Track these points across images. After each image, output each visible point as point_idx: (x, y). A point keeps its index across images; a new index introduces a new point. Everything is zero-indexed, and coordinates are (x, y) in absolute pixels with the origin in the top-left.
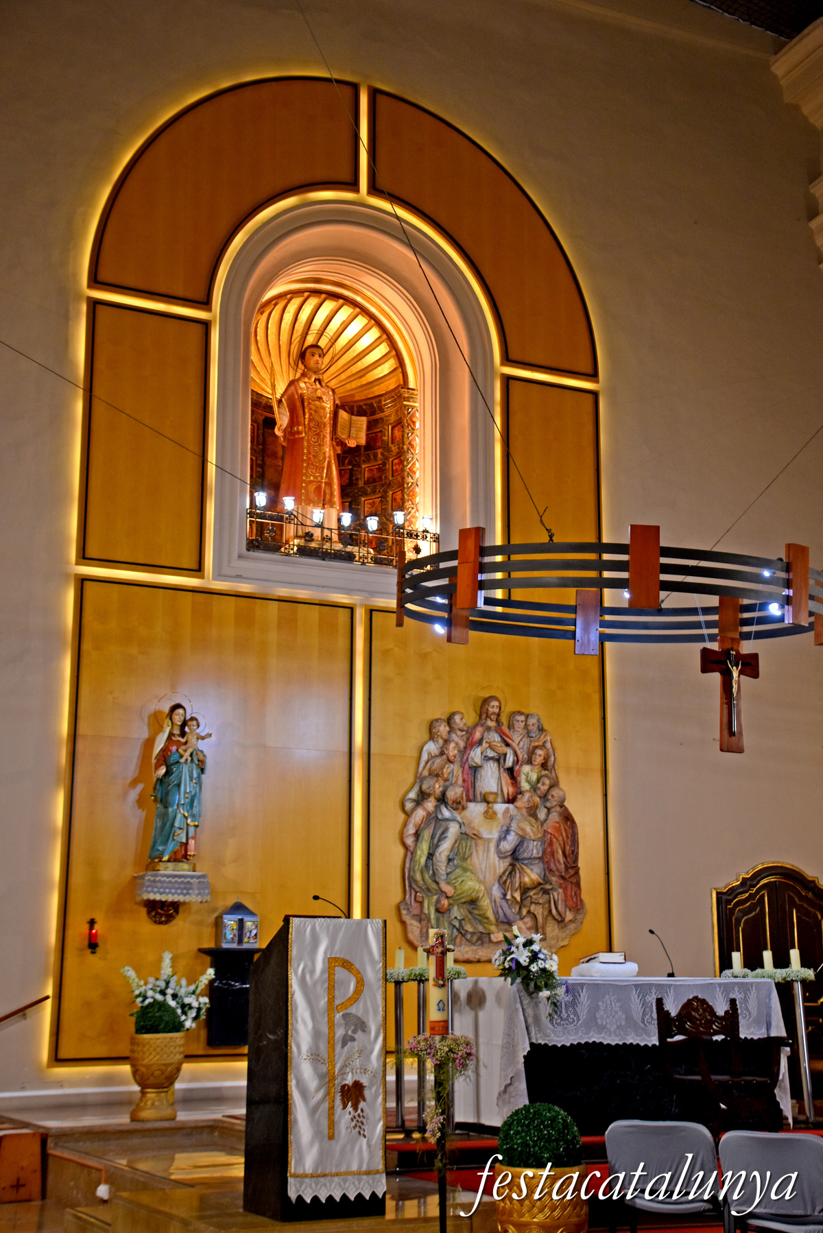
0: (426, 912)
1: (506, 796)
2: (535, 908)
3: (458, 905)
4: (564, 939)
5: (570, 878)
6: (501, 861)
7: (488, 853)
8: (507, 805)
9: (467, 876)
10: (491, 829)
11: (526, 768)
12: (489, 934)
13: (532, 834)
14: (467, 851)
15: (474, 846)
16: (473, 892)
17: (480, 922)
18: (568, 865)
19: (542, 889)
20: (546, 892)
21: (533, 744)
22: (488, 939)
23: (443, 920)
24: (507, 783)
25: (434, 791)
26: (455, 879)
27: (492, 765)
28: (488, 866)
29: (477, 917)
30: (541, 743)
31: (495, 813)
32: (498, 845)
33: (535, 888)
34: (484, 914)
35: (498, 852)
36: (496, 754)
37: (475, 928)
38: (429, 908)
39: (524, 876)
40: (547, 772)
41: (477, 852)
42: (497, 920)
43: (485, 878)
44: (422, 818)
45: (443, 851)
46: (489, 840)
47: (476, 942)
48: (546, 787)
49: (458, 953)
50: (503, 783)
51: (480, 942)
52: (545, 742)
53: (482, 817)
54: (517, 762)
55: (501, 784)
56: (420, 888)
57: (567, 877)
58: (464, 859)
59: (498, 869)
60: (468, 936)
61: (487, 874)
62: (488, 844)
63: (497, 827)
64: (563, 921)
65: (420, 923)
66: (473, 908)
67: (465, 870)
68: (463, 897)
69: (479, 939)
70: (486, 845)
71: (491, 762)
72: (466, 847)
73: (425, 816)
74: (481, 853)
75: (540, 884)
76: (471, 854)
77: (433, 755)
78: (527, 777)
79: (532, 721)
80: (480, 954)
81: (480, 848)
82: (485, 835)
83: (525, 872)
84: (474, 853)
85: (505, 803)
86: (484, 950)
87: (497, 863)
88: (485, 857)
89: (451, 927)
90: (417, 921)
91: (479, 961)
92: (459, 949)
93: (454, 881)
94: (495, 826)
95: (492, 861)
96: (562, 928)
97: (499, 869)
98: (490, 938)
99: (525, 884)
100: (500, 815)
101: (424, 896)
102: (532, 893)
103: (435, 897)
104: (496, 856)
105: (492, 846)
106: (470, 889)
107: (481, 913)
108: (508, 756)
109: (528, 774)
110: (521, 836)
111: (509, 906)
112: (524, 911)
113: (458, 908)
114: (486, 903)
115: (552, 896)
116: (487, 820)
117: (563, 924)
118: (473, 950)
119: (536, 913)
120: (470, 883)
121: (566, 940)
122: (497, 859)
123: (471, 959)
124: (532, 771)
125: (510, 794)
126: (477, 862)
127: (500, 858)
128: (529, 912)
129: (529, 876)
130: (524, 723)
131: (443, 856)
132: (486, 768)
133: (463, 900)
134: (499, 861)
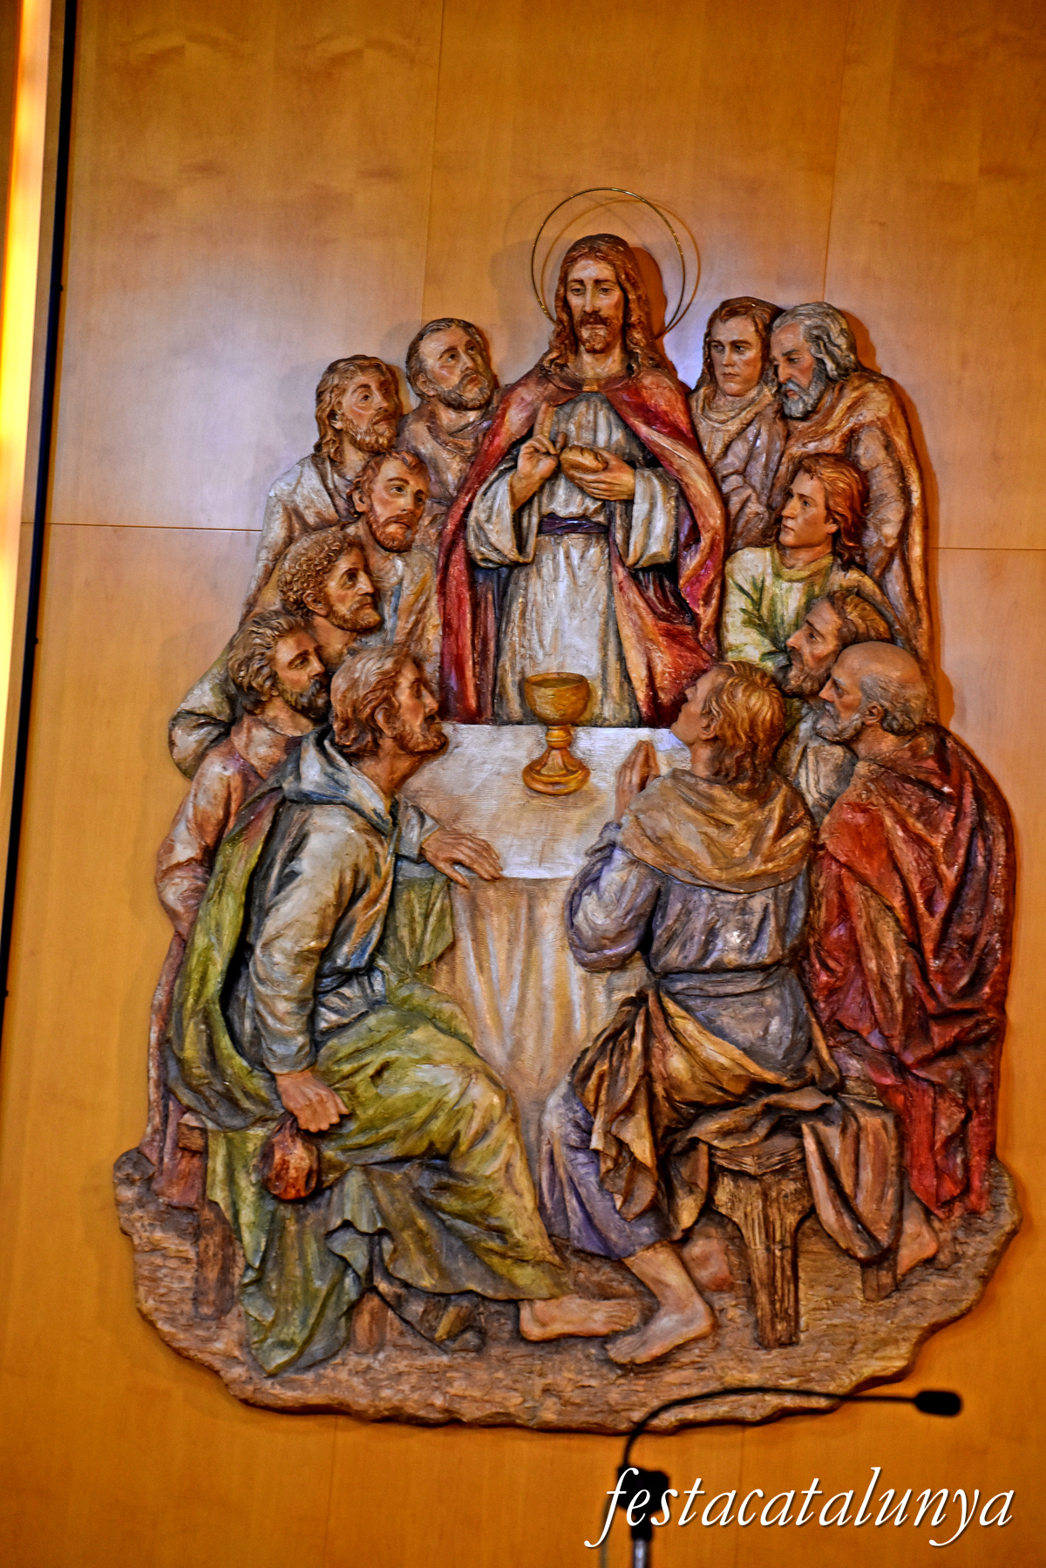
0: (219, 1195)
1: (641, 694)
2: (734, 1199)
3: (366, 1169)
4: (884, 1343)
5: (925, 1062)
6: (599, 983)
7: (530, 946)
8: (644, 733)
9: (412, 1046)
10: (554, 838)
11: (751, 563)
12: (515, 1303)
13: (705, 861)
14: (428, 937)
15: (463, 917)
16: (432, 1116)
17: (471, 1248)
18: (931, 1005)
19: (768, 1109)
20: (786, 1123)
21: (796, 450)
22: (509, 1326)
23: (300, 1234)
24: (643, 638)
25: (273, 676)
26: (350, 1057)
27: (575, 555)
28: (531, 1002)
29: (459, 1223)
30: (830, 444)
31: (580, 768)
32: (572, 907)
33: (725, 1107)
34: (484, 1213)
35: (576, 941)
36: (592, 506)
37: (444, 1273)
38: (231, 1181)
39: (665, 1050)
40: (854, 575)
41: (478, 939)
42: (559, 1243)
43: (514, 1055)
44: (222, 794)
45: (278, 936)
46: (535, 890)
47: (452, 1336)
48: (826, 647)
49: (356, 1381)
50: (627, 631)
51: (470, 1337)
52: (851, 438)
53: (517, 791)
54: (688, 534)
55: (620, 644)
56: (195, 1090)
57: (909, 1058)
58: (424, 973)
59: (579, 1015)
60: (416, 1308)
61: (530, 1044)
62: (531, 908)
63: (581, 828)
64: (883, 1257)
65: (195, 1243)
66: (443, 1188)
67: (412, 1017)
68: (391, 1138)
69: (466, 1324)
70: (524, 911)
71: (574, 542)
72: (426, 916)
73: (236, 782)
74: (497, 947)
75: (758, 1087)
76: (452, 947)
77: (311, 519)
78: (757, 604)
79: (788, 338)
80: (458, 1387)
81: (496, 926)
82: (518, 867)
83: (675, 1033)
84: (466, 943)
85: (640, 722)
86: (482, 1375)
87: (577, 995)
88: (518, 967)
89: (332, 1264)
90: (182, 1234)
91: (451, 1422)
92: (365, 1361)
93: (347, 1068)
94: (571, 827)
95: (548, 982)
96: (883, 1293)
97: (590, 1016)
98: (517, 1319)
99: (673, 1085)
100: (603, 781)
101: (210, 1125)
102: (707, 1128)
103: (258, 1133)
104: (569, 956)
105: (550, 913)
106: (418, 1100)
107: (470, 1207)
108: (639, 510)
109: (761, 590)
110: (653, 871)
111: (601, 1182)
112: (687, 1211)
113: (369, 1186)
114: (493, 1167)
115: (810, 1144)
116: (537, 802)
117: (886, 1278)
118: (427, 1371)
119: (738, 1217)
120: (424, 1073)
121: (891, 1351)
122: (578, 972)
123: (411, 1408)
124: (777, 575)
125: (662, 681)
126: (479, 986)
127: (593, 968)
128: (708, 1209)
129: (689, 1050)
130: (752, 354)
131: (278, 958)
132: (547, 568)
133: (392, 1150)
134: (586, 983)
